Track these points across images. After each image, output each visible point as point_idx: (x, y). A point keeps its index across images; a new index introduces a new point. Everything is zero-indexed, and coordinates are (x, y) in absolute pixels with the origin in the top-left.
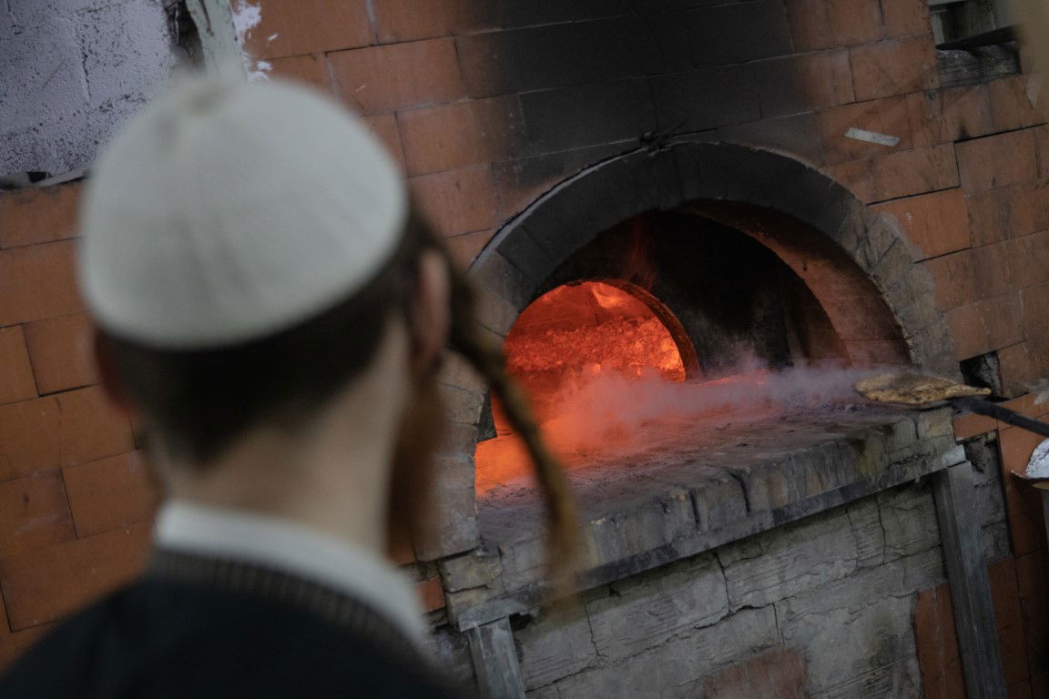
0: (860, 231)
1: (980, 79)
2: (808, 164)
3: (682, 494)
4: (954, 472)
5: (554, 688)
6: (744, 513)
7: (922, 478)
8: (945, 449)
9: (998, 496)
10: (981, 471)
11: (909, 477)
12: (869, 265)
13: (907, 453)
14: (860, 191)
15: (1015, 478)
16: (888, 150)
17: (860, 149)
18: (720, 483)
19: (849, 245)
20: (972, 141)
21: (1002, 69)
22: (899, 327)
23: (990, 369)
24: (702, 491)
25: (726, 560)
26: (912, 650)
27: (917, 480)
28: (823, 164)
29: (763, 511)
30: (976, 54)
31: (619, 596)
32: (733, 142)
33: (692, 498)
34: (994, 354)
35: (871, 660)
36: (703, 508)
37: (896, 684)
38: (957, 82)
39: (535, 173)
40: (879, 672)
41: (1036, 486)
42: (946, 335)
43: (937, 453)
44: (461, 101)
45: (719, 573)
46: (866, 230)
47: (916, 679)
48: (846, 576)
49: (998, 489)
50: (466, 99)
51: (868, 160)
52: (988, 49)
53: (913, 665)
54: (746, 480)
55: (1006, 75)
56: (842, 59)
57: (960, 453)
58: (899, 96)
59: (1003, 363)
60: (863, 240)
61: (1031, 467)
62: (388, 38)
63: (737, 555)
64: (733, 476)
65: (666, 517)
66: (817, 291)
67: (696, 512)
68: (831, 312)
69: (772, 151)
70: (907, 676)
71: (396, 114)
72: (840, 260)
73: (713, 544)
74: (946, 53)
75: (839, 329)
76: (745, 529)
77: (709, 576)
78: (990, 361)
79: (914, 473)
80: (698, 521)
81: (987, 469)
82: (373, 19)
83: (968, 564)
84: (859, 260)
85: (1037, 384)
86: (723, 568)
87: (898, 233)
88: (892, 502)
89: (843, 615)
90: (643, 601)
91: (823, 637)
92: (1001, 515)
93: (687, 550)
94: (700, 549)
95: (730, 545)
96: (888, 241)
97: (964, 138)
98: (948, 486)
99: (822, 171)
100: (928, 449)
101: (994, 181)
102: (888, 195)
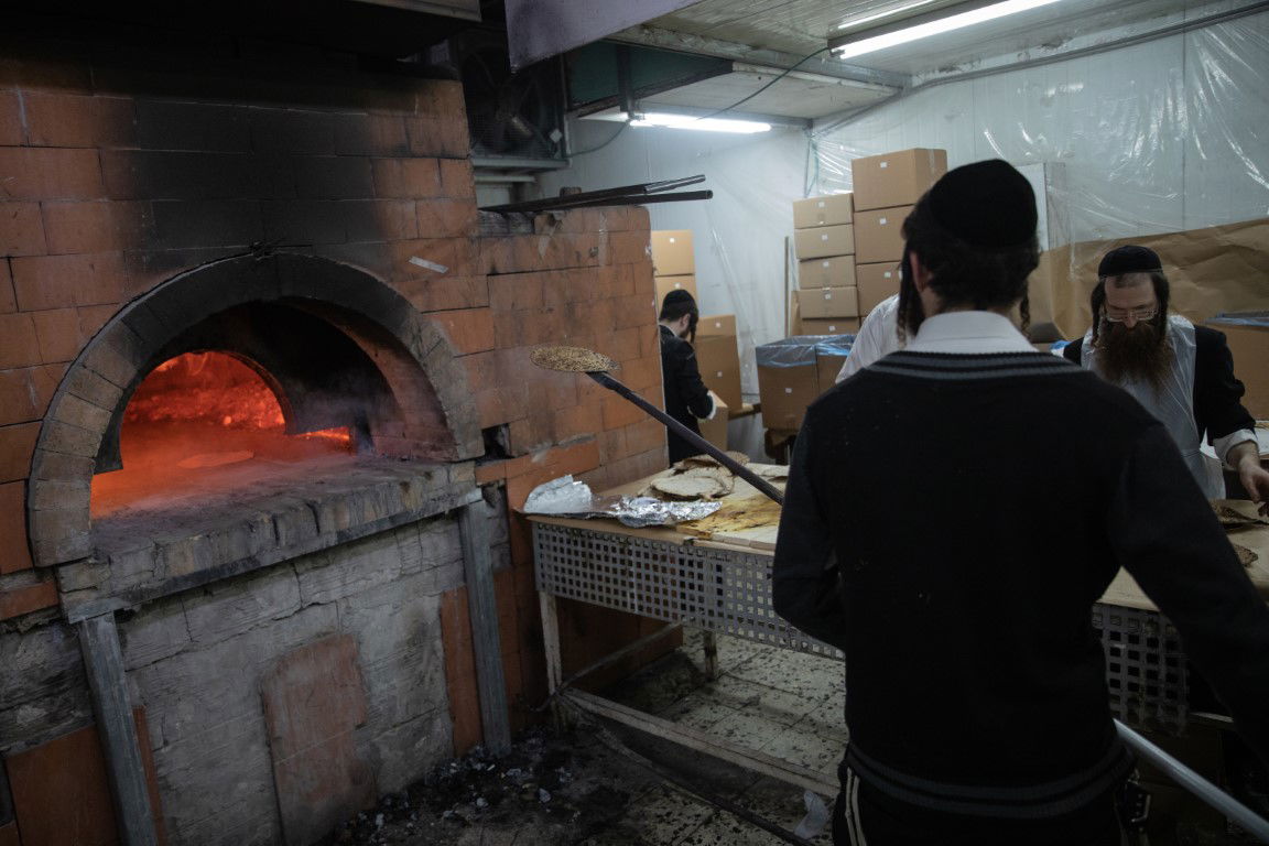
0: (415, 331)
1: (507, 234)
2: (380, 279)
3: (266, 518)
4: (473, 508)
5: (152, 667)
6: (314, 534)
7: (451, 511)
8: (468, 490)
9: (504, 525)
10: (493, 507)
11: (440, 510)
12: (420, 355)
13: (441, 493)
14: (418, 303)
15: (516, 513)
16: (439, 276)
17: (417, 274)
18: (297, 510)
19: (407, 340)
20: (500, 276)
21: (523, 229)
22: (440, 402)
23: (503, 436)
24: (282, 516)
25: (300, 568)
26: (438, 633)
27: (447, 512)
28: (392, 280)
29: (330, 532)
30: (506, 217)
31: (213, 596)
32: (324, 256)
33: (274, 521)
34: (506, 425)
35: (408, 642)
36: (282, 528)
37: (425, 657)
38: (491, 234)
39: (160, 263)
40: (414, 650)
41: (528, 518)
42: (473, 409)
43: (462, 493)
44: (101, 200)
45: (295, 578)
46: (420, 331)
47: (440, 654)
48: (392, 580)
49: (504, 521)
50: (105, 200)
51: (426, 281)
52: (514, 215)
53: (438, 644)
54: (317, 508)
55: (524, 234)
56: (410, 207)
57: (478, 494)
58: (450, 239)
59: (513, 433)
60: (417, 338)
61: (527, 505)
62: (37, 143)
63: (309, 565)
64: (308, 505)
65: (253, 535)
66: (385, 371)
67: (276, 532)
68: (395, 388)
69: (354, 267)
70: (434, 652)
71: (40, 204)
72: (401, 351)
73: (289, 557)
74: (485, 213)
75: (400, 401)
76: (316, 545)
77: (287, 580)
78: (503, 430)
79: (445, 508)
80: (277, 539)
81: (498, 506)
82: (25, 125)
83: (479, 573)
84: (413, 351)
85: (534, 447)
86: (297, 575)
87: (443, 335)
88: (429, 527)
89: (388, 609)
90: (231, 599)
91: (373, 625)
92: (506, 538)
93: (267, 560)
94: (278, 560)
95: (304, 557)
96: (435, 340)
97: (494, 273)
98: (468, 517)
99: (390, 285)
100: (456, 490)
101: (513, 305)
102: (438, 307)
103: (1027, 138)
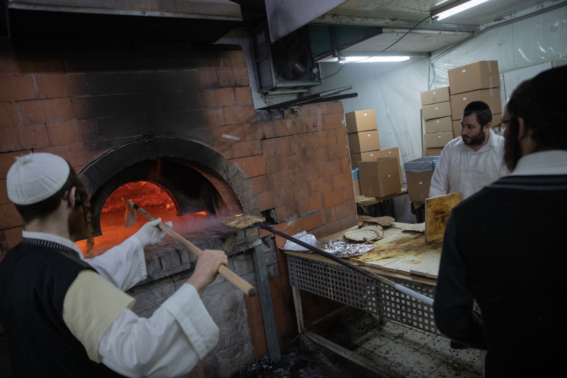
0: (225, 168)
1: (271, 120)
2: (207, 145)
3: (156, 258)
4: (257, 249)
6: (179, 264)
7: (246, 250)
8: (255, 240)
9: (275, 255)
10: (269, 247)
11: (241, 250)
12: (228, 180)
13: (242, 242)
14: (226, 155)
15: (280, 250)
16: (237, 142)
17: (225, 142)
18: (170, 254)
19: (221, 173)
20: (267, 140)
21: (278, 117)
22: (239, 200)
23: (273, 214)
24: (163, 257)
25: (175, 279)
26: (244, 305)
27: (244, 251)
28: (213, 146)
29: (187, 263)
30: (270, 112)
31: (134, 293)
32: (179, 137)
33: (160, 259)
34: (274, 209)
35: (230, 310)
36: (163, 262)
37: (238, 317)
38: (262, 120)
39: (100, 147)
40: (233, 313)
41: (285, 252)
42: (256, 203)
43: (252, 242)
44: (73, 120)
45: (173, 284)
46: (227, 168)
47: (246, 315)
48: (220, 283)
49: (275, 253)
50: (75, 120)
51: (230, 145)
52: (274, 110)
53: (245, 310)
54: (180, 253)
55: (279, 119)
56: (221, 111)
57: (260, 242)
58: (241, 124)
59: (277, 212)
60: (226, 171)
61: (286, 246)
62: (43, 97)
63: (179, 277)
64: (177, 251)
65: (149, 266)
66: (217, 187)
67: (161, 264)
68: (221, 194)
69: (194, 141)
70: (242, 314)
71: (45, 124)
72: (220, 178)
73: (167, 275)
74: (259, 111)
75: (224, 200)
76: (180, 269)
77: (169, 285)
78: (273, 211)
79: (243, 249)
80: (162, 267)
81: (271, 246)
82: (37, 90)
83: (262, 278)
84: (225, 178)
85: (288, 218)
86: (174, 282)
87: (239, 169)
88: (237, 258)
89: (219, 296)
90: (143, 294)
91: (212, 303)
92: (276, 261)
93: (156, 277)
94: (162, 277)
95: (176, 274)
96: (236, 172)
97: (264, 138)
98: (255, 253)
99: (212, 148)
100: (250, 240)
101: (275, 153)
102: (237, 156)
103: (542, 50)
